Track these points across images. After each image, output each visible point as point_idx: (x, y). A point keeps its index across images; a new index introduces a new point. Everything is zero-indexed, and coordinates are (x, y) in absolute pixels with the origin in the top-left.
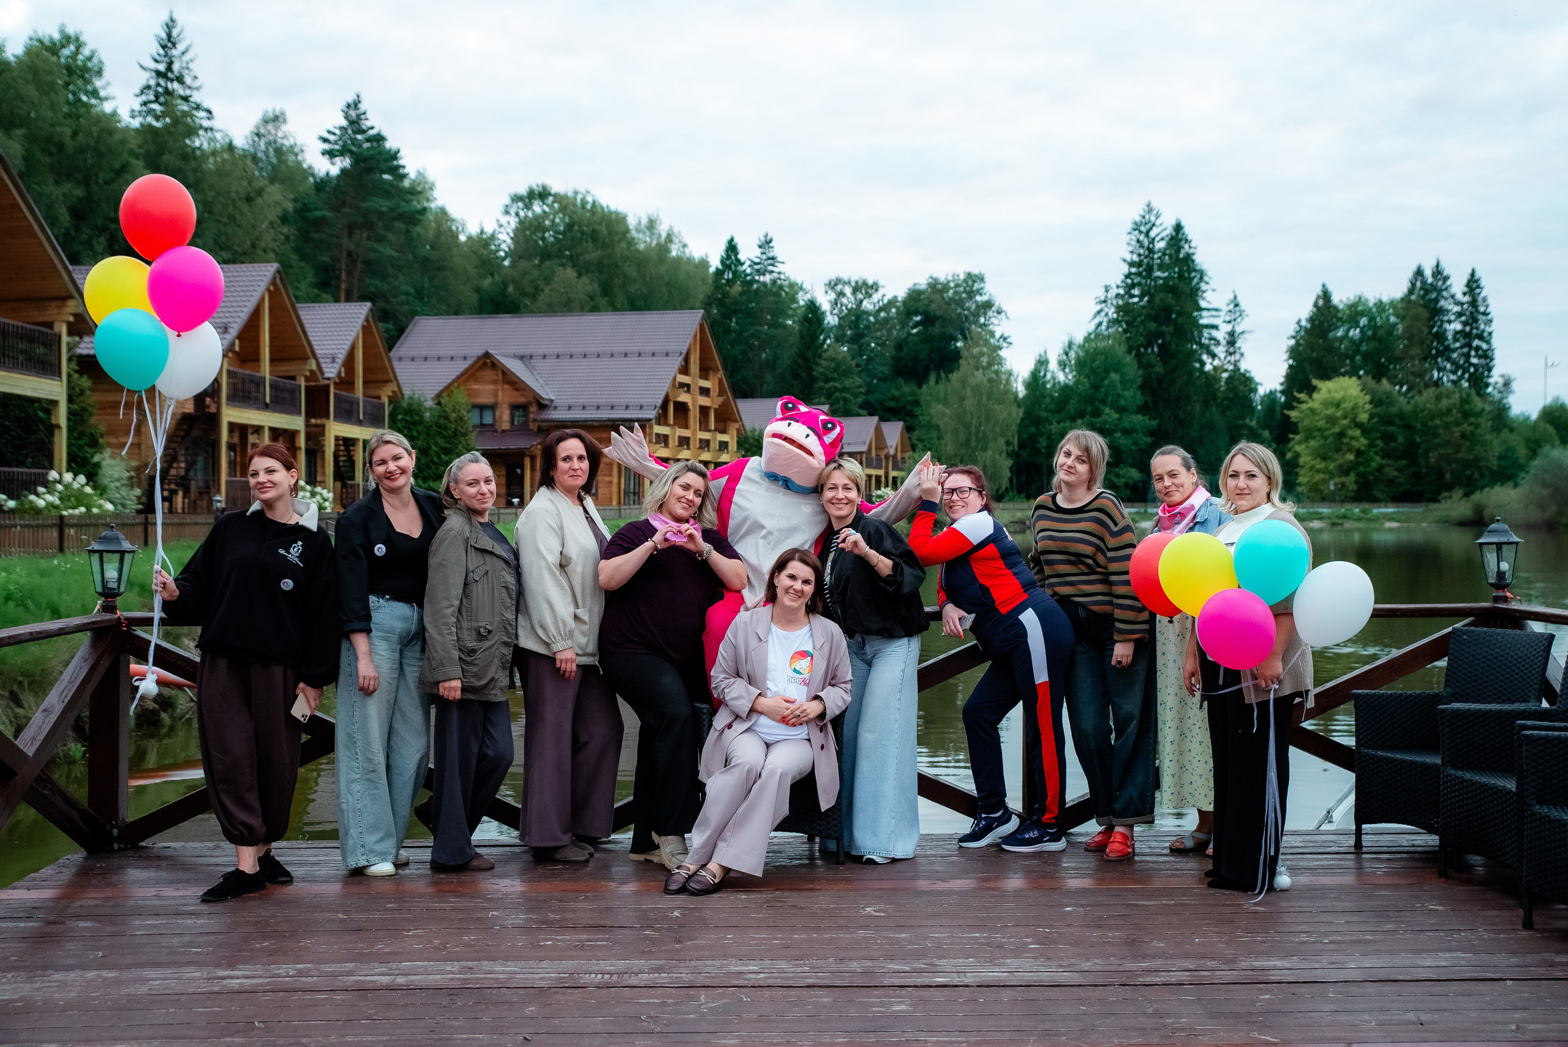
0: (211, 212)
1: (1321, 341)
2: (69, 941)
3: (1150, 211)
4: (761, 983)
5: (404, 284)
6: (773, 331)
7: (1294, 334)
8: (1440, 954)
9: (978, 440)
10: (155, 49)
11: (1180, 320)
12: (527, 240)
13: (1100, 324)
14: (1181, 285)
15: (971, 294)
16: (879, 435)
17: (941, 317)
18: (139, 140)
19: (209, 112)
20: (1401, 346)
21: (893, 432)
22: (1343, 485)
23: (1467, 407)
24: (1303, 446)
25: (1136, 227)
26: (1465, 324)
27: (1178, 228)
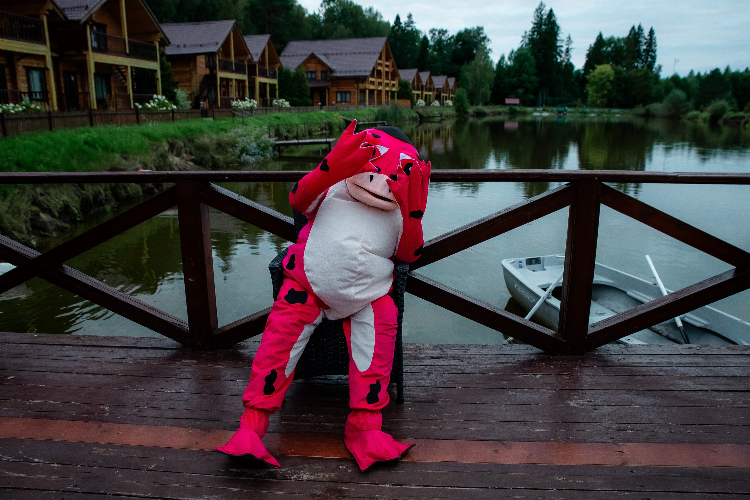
1: (598, 52)
3: (542, 5)
6: (412, 47)
11: (550, 44)
12: (329, 16)
13: (523, 45)
14: (551, 31)
15: (479, 34)
16: (447, 82)
17: (468, 42)
20: (625, 54)
21: (452, 82)
22: (602, 102)
23: (646, 75)
24: (590, 88)
25: (537, 10)
26: (647, 46)
27: (551, 11)
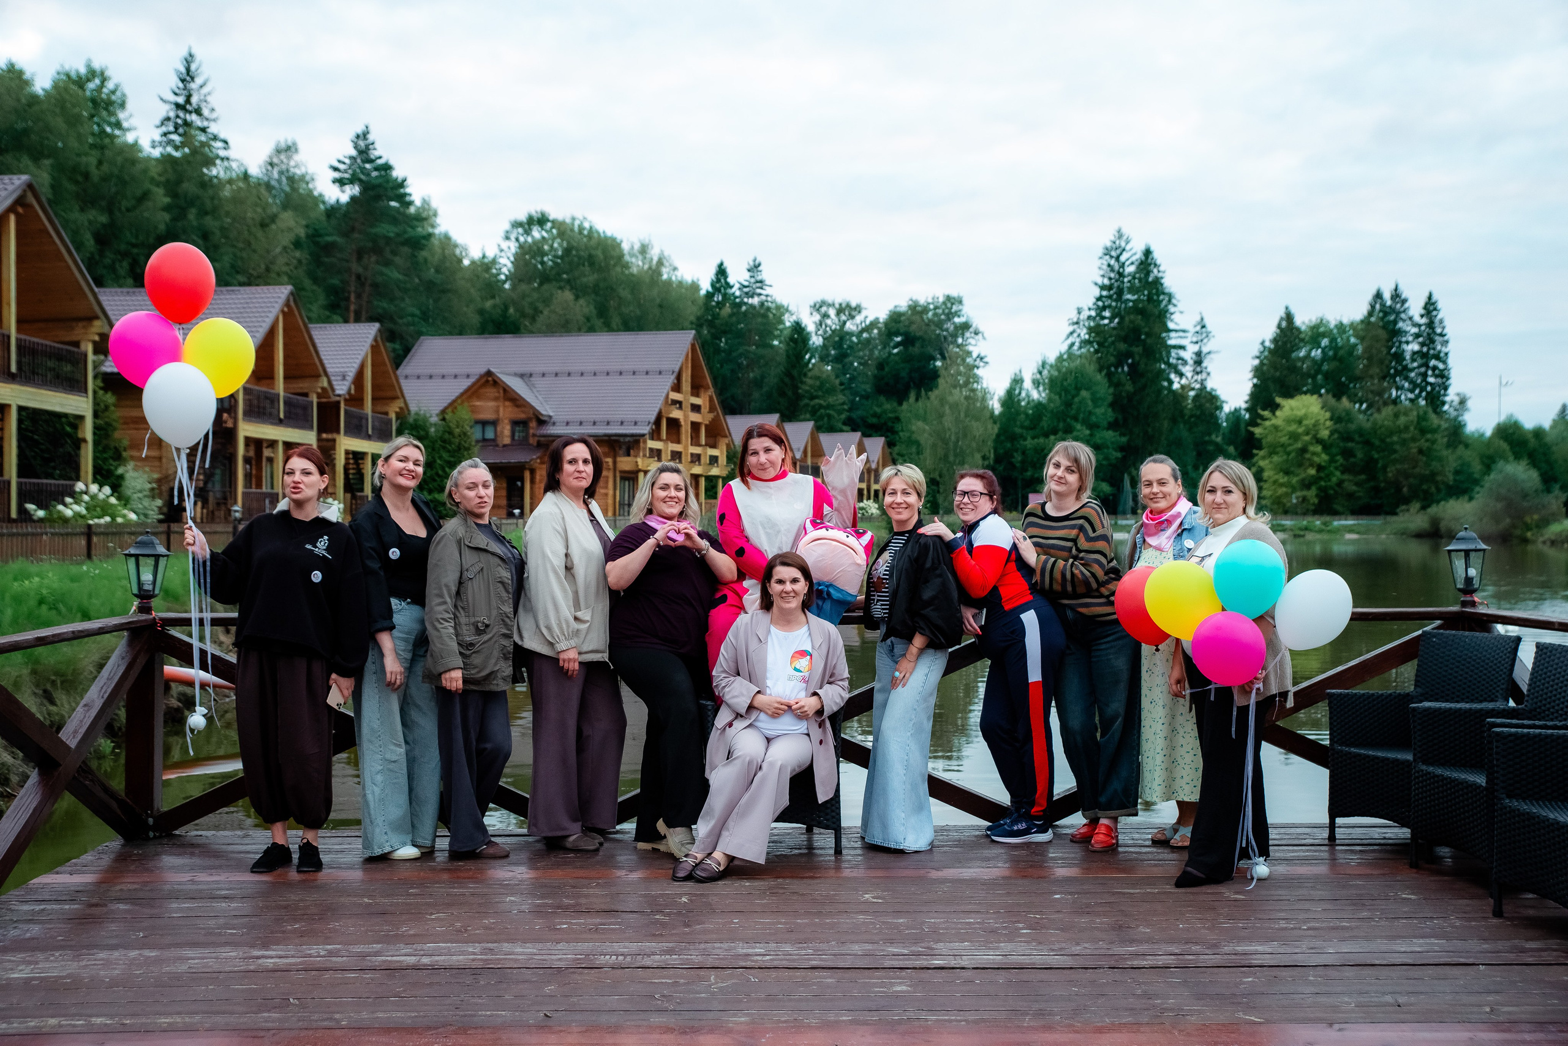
0: (227, 237)
1: (1284, 361)
2: (112, 922)
3: (1120, 236)
4: (768, 965)
5: (409, 306)
6: (761, 351)
7: (1258, 354)
8: (1415, 940)
9: (956, 455)
10: (174, 82)
11: (1149, 341)
12: (527, 263)
13: (1073, 344)
14: (1150, 307)
15: (950, 316)
17: (920, 338)
18: (160, 168)
19: (226, 142)
20: (1361, 366)
21: (875, 447)
22: (1304, 499)
23: (1424, 423)
24: (1267, 462)
25: (1107, 252)
26: (1422, 344)
27: (1148, 253)
